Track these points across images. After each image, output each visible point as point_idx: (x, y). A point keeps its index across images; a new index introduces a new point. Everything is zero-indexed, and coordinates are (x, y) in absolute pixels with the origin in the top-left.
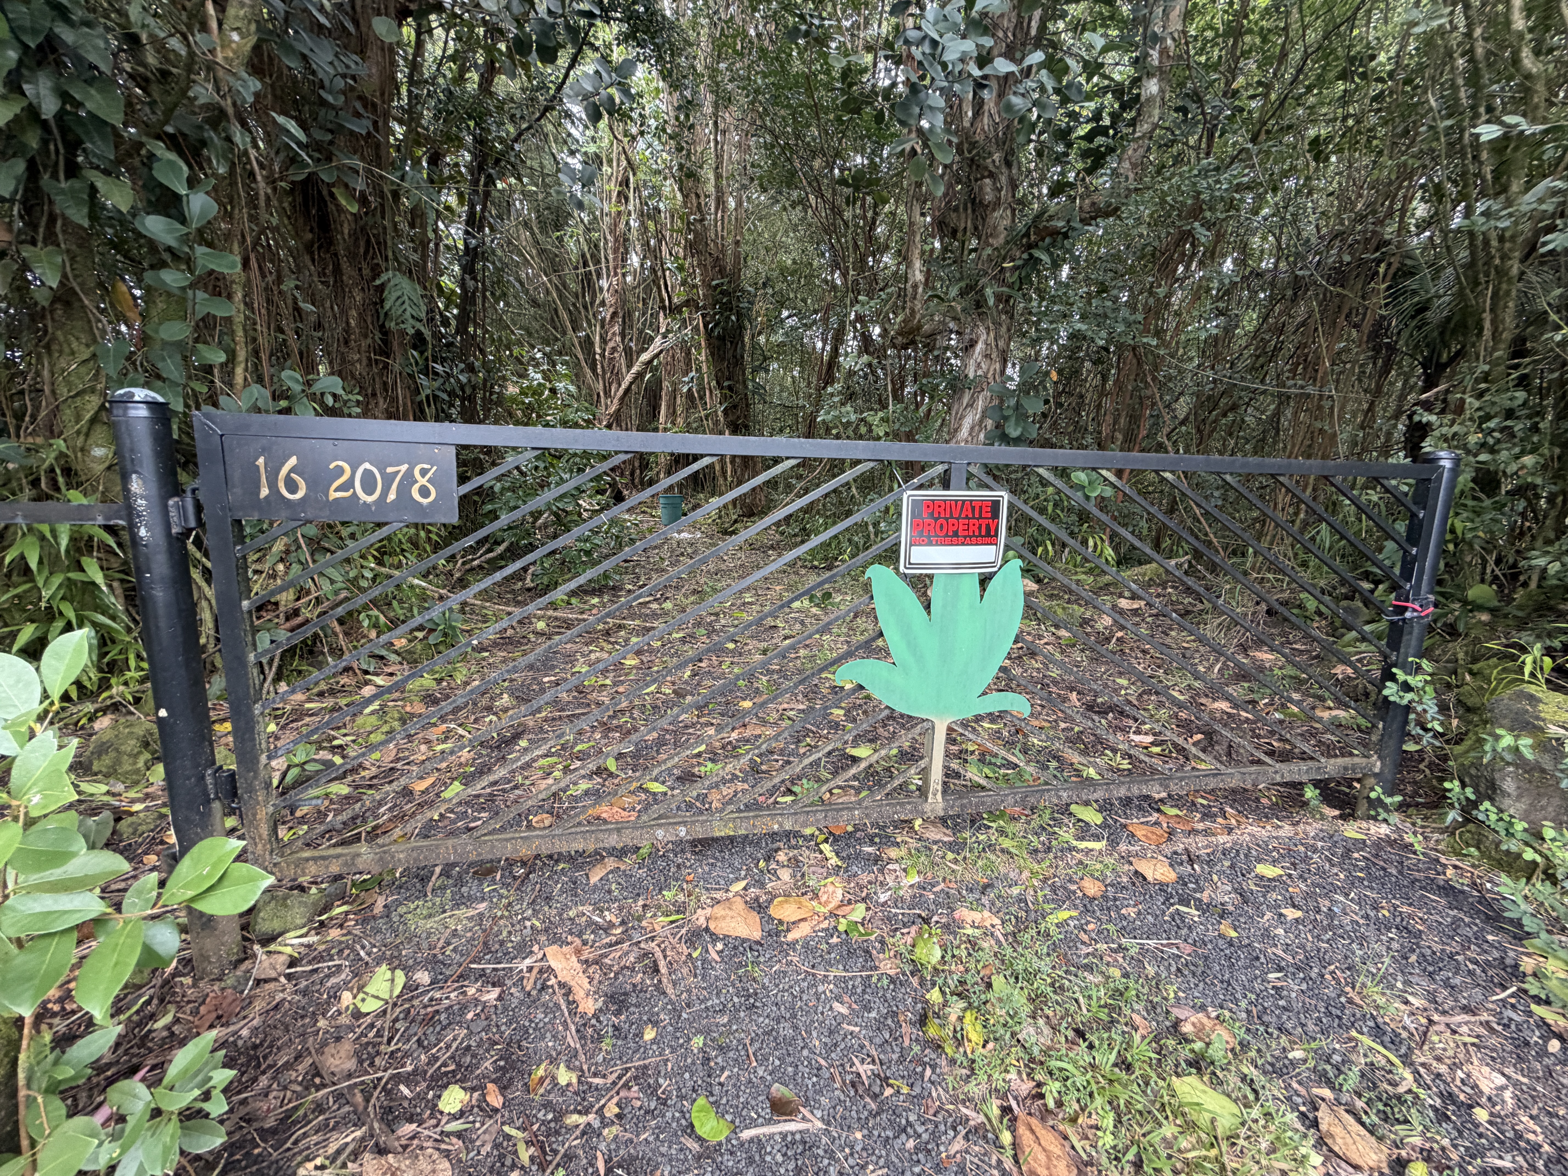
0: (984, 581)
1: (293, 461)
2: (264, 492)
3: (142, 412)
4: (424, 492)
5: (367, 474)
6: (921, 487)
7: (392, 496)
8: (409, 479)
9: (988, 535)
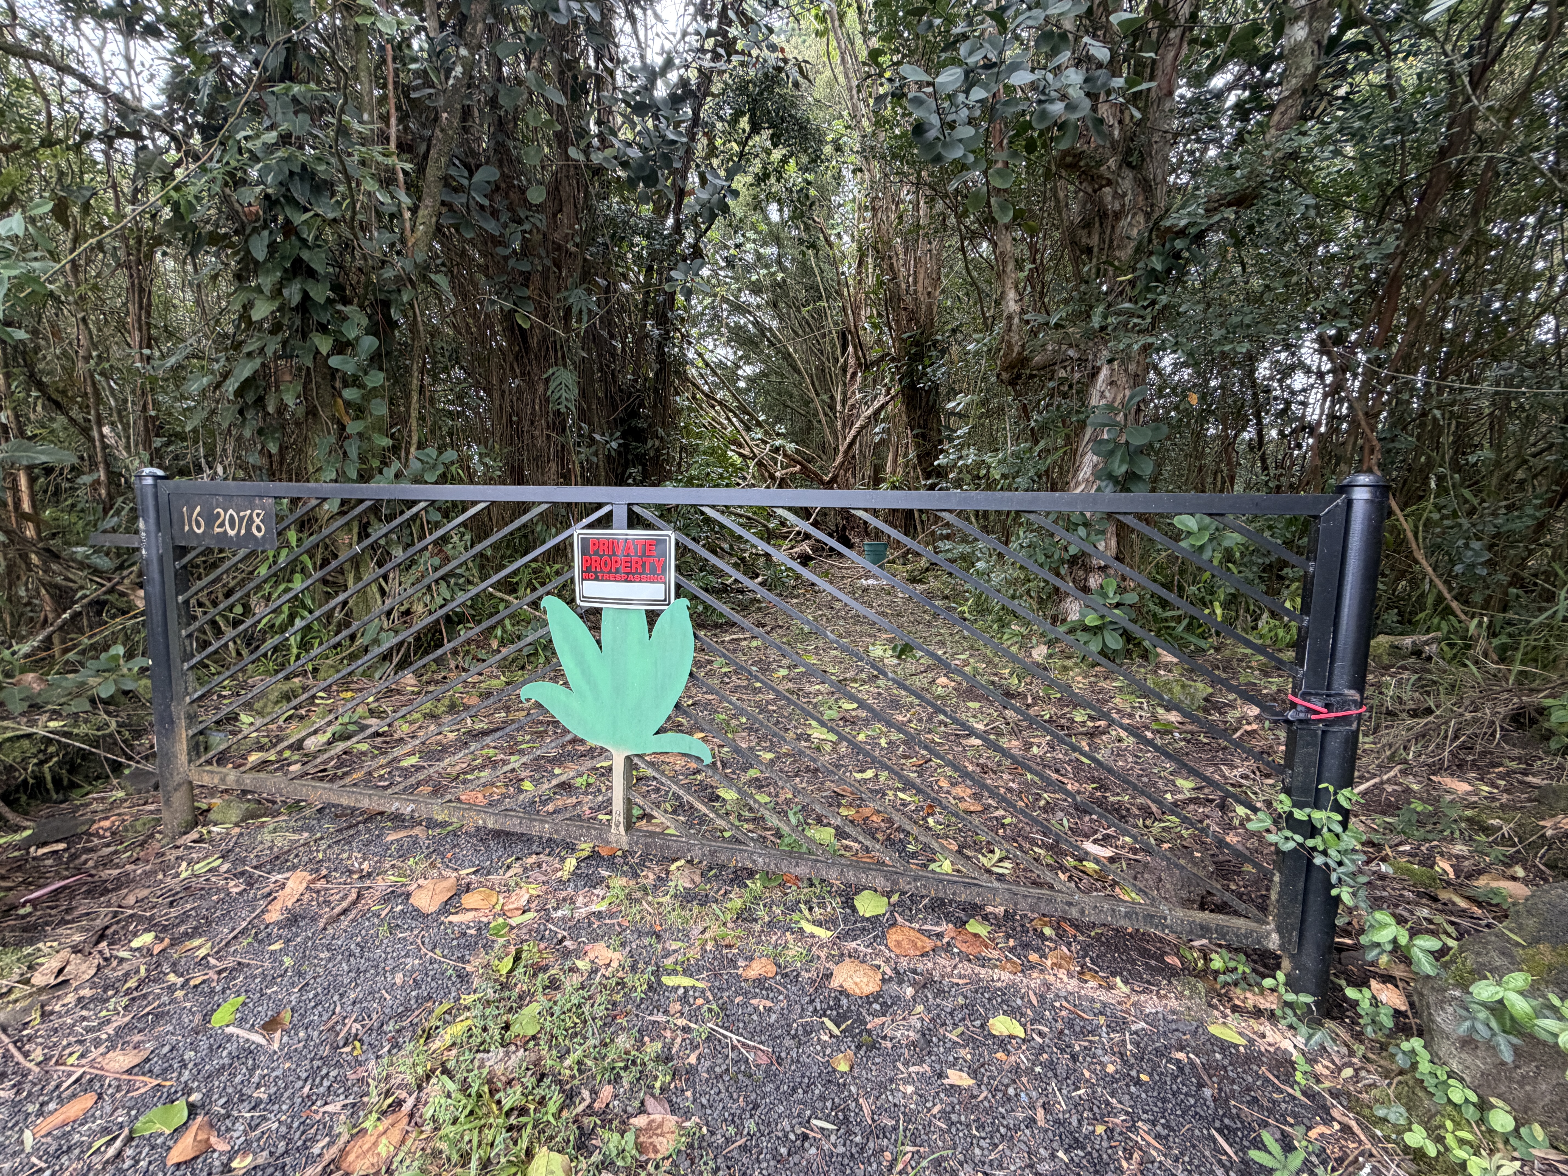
0: (652, 617)
1: (198, 509)
2: (187, 528)
3: (149, 481)
4: (259, 529)
5: (231, 516)
6: (590, 526)
7: (243, 532)
8: (251, 520)
9: (653, 572)
